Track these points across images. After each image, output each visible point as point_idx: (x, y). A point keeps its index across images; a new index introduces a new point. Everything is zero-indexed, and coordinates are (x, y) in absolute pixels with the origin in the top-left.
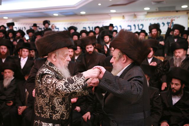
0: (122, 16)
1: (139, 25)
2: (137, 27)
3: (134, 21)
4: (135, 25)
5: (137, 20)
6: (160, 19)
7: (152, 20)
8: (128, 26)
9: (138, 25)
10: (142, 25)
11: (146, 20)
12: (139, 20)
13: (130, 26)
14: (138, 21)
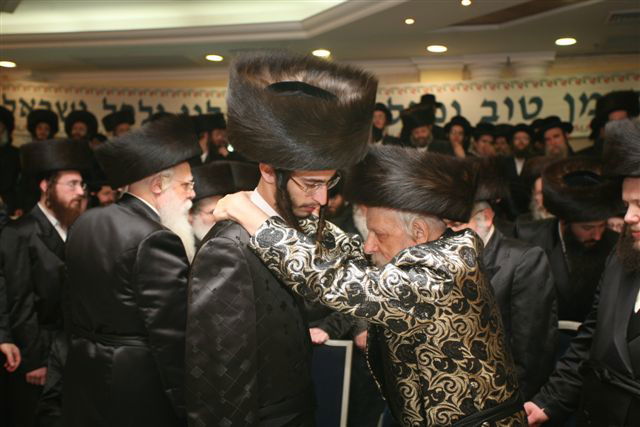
0: (461, 66)
1: (527, 100)
2: (517, 108)
3: (507, 88)
4: (508, 102)
5: (516, 82)
6: (602, 81)
7: (573, 83)
8: (486, 104)
9: (522, 102)
10: (537, 101)
11: (550, 84)
12: (526, 83)
13: (492, 105)
14: (521, 87)
